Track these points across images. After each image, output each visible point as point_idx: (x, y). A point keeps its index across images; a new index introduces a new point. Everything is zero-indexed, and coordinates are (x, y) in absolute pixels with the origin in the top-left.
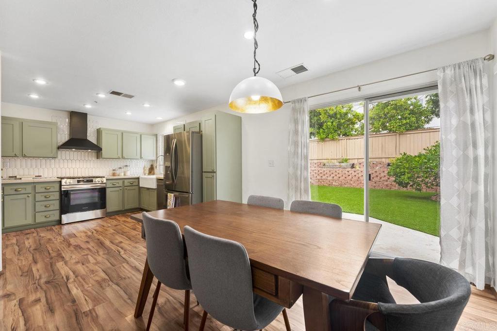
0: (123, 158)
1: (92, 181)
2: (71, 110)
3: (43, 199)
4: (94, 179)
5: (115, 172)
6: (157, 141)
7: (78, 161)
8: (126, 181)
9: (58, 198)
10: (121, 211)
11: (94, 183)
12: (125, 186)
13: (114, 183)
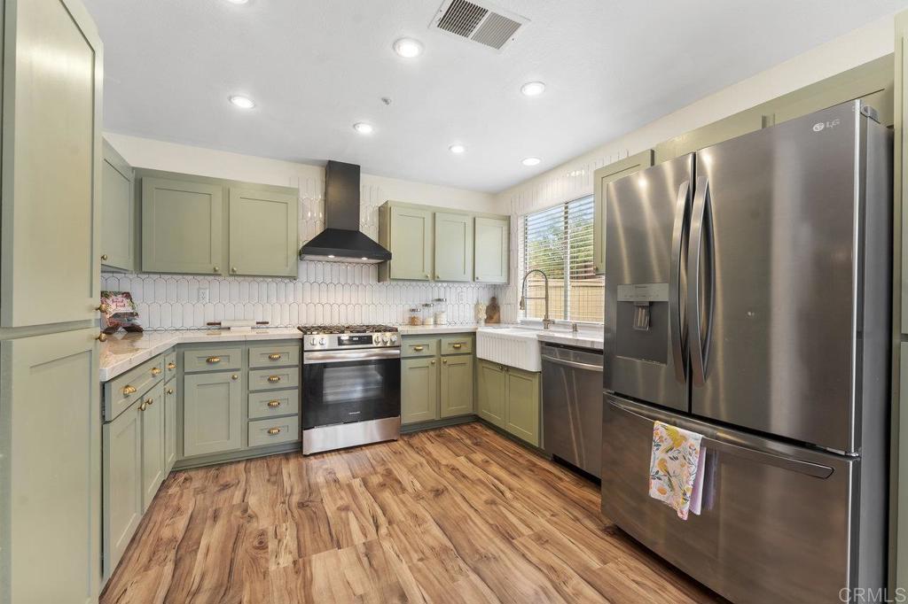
0: (435, 279)
1: (369, 340)
2: (328, 159)
3: (266, 385)
4: (375, 336)
5: (415, 314)
6: (509, 234)
7: (339, 287)
8: (445, 341)
9: (297, 385)
10: (432, 421)
11: (374, 345)
12: (443, 356)
13: (419, 346)
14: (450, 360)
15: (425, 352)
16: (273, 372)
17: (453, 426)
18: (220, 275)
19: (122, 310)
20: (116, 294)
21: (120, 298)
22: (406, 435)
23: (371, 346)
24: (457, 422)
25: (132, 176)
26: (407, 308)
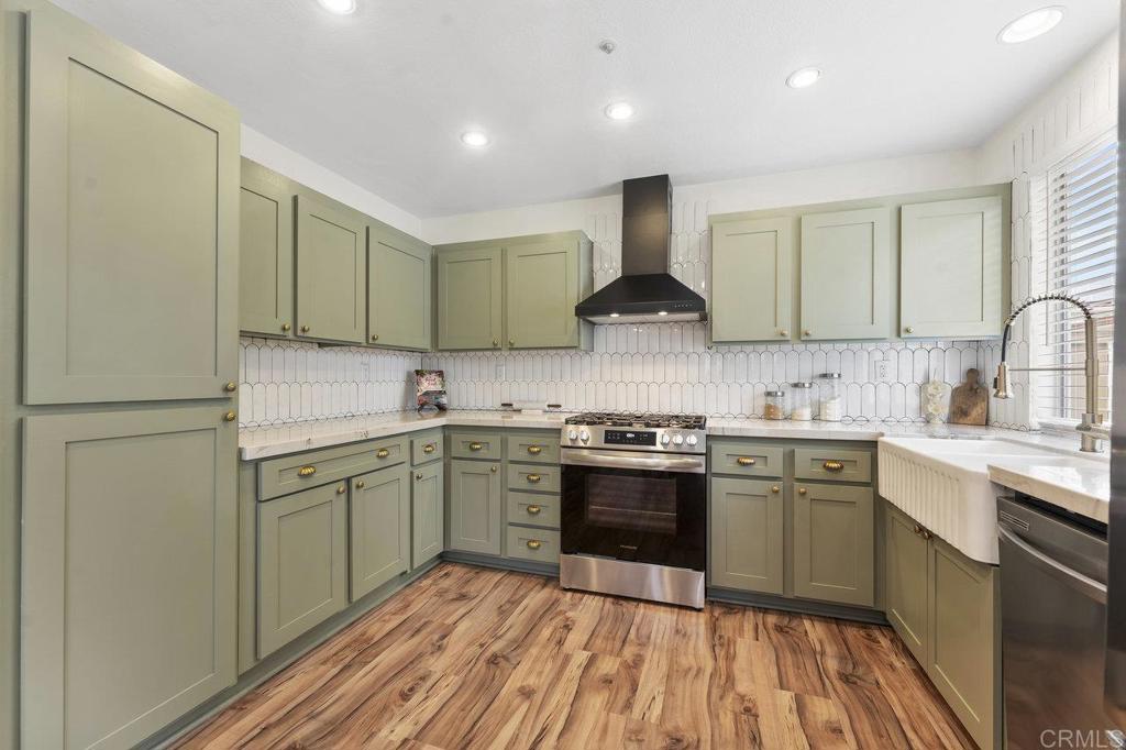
0: (801, 336)
1: (649, 439)
3: (525, 484)
4: (659, 432)
5: (774, 401)
9: (559, 491)
10: (778, 598)
11: (659, 447)
12: (799, 480)
13: (746, 457)
14: (815, 491)
15: (759, 469)
16: (532, 469)
17: (825, 619)
18: (500, 349)
19: (432, 388)
20: (430, 372)
21: (433, 376)
22: (721, 604)
23: (652, 448)
24: (836, 615)
25: (427, 257)
26: (762, 389)
